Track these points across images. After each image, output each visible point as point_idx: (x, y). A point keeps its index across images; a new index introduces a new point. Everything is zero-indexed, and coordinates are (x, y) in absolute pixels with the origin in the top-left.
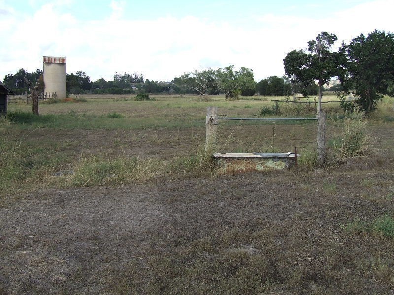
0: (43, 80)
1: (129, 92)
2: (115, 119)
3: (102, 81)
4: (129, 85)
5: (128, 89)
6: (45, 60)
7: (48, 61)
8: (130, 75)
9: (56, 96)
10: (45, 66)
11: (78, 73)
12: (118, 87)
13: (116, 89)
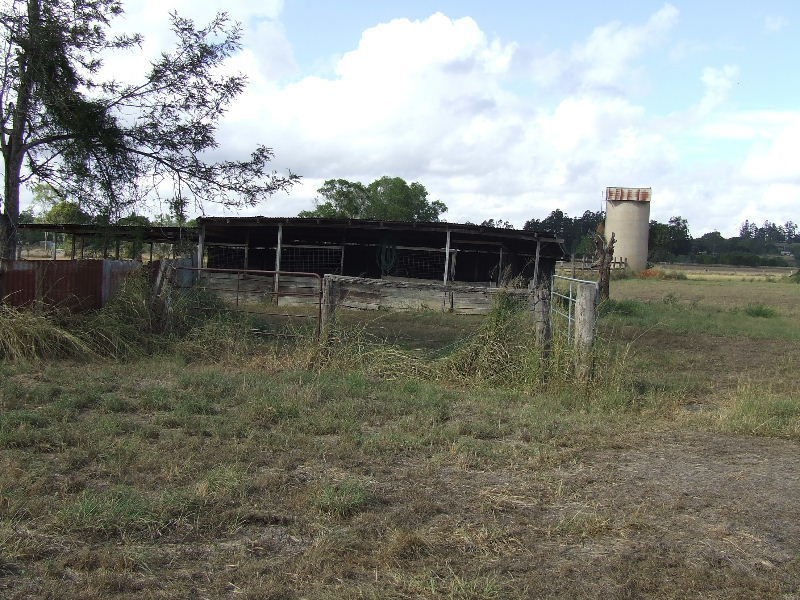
0: (603, 232)
1: (773, 264)
2: (760, 318)
3: (714, 237)
4: (774, 247)
5: (771, 257)
6: (609, 193)
7: (616, 197)
8: (777, 226)
9: (626, 265)
10: (610, 206)
11: (672, 222)
12: (748, 251)
13: (745, 255)
